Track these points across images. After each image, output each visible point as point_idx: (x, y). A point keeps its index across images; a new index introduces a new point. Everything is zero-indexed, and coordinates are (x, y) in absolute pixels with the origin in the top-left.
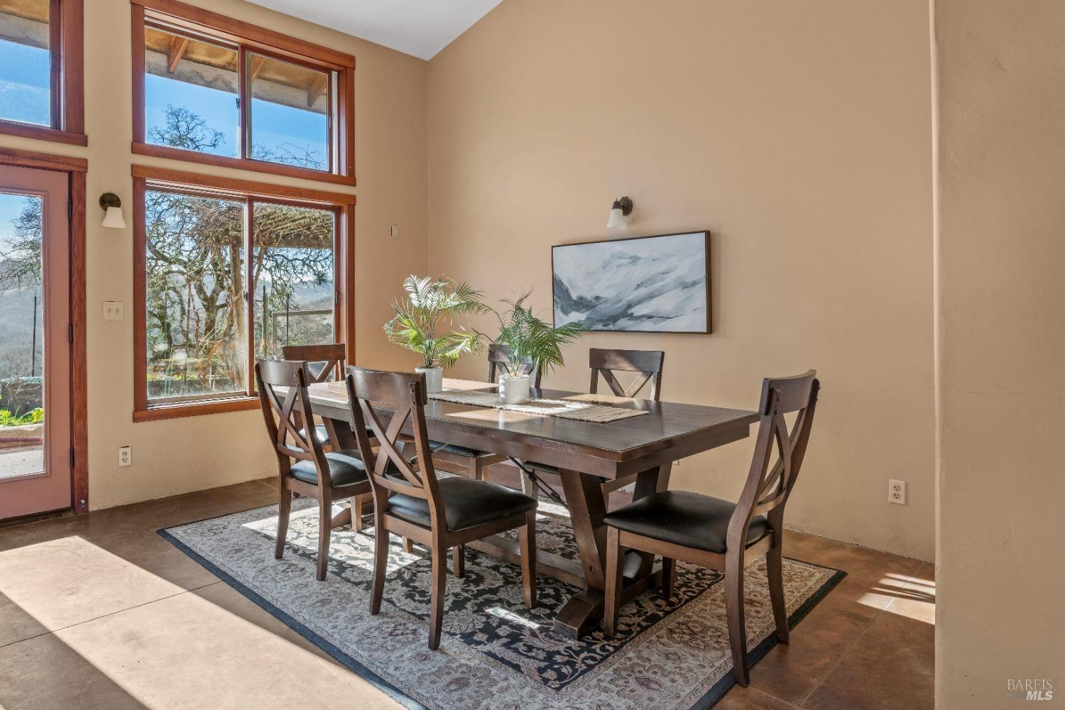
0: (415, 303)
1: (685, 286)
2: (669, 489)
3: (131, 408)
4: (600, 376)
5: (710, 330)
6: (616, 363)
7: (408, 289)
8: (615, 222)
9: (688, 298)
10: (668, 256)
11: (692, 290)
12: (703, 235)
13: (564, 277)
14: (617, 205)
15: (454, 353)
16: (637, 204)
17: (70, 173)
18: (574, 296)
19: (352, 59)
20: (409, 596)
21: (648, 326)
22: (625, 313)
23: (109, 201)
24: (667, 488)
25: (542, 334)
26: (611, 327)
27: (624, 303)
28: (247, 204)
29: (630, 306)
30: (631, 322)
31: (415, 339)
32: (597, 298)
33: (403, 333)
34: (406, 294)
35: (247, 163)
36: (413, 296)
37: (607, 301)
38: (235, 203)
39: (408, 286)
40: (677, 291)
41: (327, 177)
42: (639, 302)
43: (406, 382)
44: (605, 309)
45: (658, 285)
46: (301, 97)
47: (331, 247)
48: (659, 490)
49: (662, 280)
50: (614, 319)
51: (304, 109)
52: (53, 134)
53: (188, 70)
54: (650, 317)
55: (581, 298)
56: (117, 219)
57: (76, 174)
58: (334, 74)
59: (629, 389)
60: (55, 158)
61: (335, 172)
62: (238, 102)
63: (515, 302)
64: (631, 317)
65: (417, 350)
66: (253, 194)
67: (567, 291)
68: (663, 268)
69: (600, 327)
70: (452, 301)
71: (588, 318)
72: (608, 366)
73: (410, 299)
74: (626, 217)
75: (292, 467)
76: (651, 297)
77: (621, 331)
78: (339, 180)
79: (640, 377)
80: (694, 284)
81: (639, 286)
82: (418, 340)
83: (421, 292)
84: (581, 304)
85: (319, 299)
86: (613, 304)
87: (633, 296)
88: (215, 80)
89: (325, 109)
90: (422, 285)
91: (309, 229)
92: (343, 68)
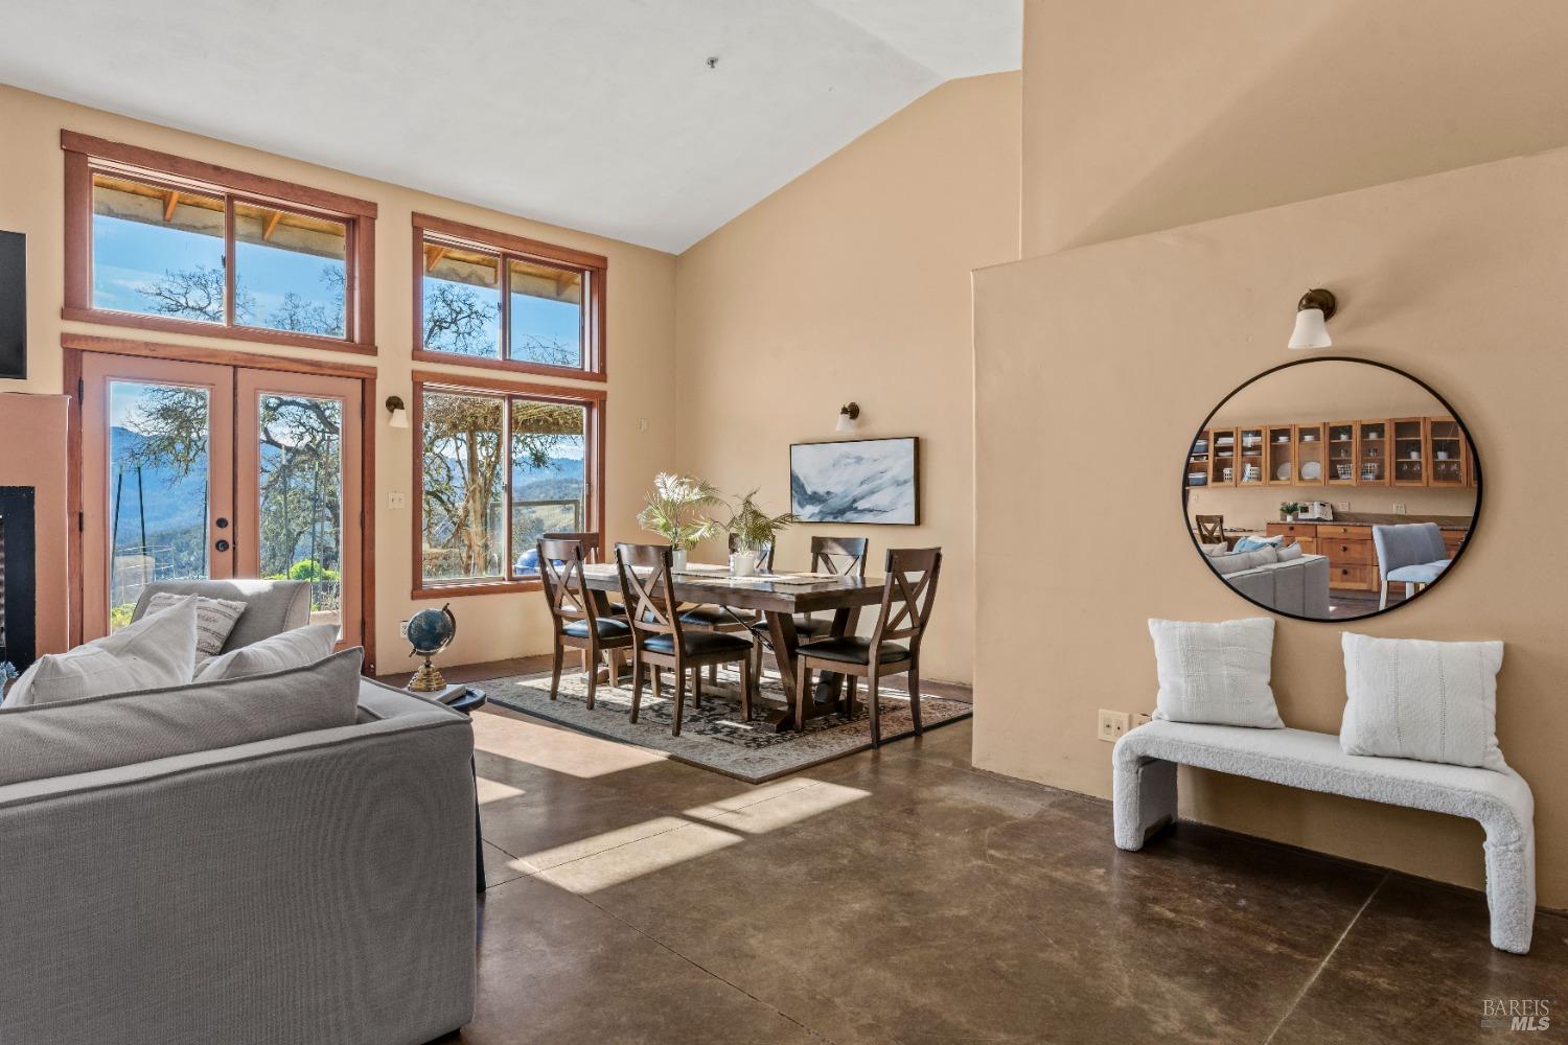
0: (664, 497)
1: (899, 484)
2: (856, 635)
3: (409, 587)
4: (820, 560)
5: (918, 522)
6: (831, 549)
7: (658, 484)
8: (842, 426)
9: (901, 494)
10: (885, 457)
11: (902, 488)
12: (912, 440)
13: (800, 473)
14: (845, 411)
15: (695, 537)
16: (863, 409)
17: (363, 380)
18: (809, 491)
19: (604, 260)
20: (658, 716)
21: (868, 518)
22: (851, 508)
23: (394, 404)
24: (854, 633)
25: (761, 521)
26: (839, 519)
27: (850, 498)
28: (506, 401)
29: (855, 501)
30: (856, 515)
31: (664, 525)
32: (828, 493)
33: (654, 521)
34: (656, 490)
35: (507, 365)
36: (662, 491)
37: (836, 495)
38: (497, 401)
39: (658, 482)
40: (891, 489)
41: (579, 374)
42: (862, 498)
43: (658, 552)
44: (834, 503)
45: (876, 483)
46: (551, 287)
47: (582, 433)
48: (846, 635)
49: (880, 478)
50: (842, 512)
51: (553, 299)
52: (349, 346)
53: (445, 268)
54: (871, 511)
55: (815, 493)
56: (402, 419)
57: (368, 381)
58: (587, 274)
59: (841, 571)
60: (350, 367)
61: (587, 369)
62: (499, 307)
63: (745, 496)
64: (856, 510)
65: (665, 535)
66: (512, 392)
67: (803, 486)
68: (881, 468)
69: (830, 519)
70: (695, 495)
71: (821, 512)
72: (828, 551)
73: (660, 494)
74: (853, 421)
75: (565, 627)
76: (872, 492)
77: (848, 523)
78: (591, 377)
79: (851, 560)
80: (905, 482)
81: (862, 483)
82: (666, 528)
83: (670, 488)
84: (815, 499)
85: (526, 483)
86: (842, 498)
87: (858, 491)
88: (470, 276)
89: (578, 297)
90: (670, 481)
91: (551, 416)
92: (597, 269)
